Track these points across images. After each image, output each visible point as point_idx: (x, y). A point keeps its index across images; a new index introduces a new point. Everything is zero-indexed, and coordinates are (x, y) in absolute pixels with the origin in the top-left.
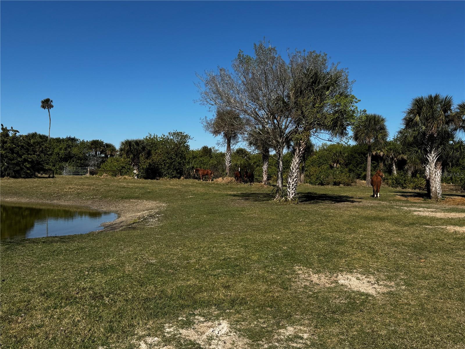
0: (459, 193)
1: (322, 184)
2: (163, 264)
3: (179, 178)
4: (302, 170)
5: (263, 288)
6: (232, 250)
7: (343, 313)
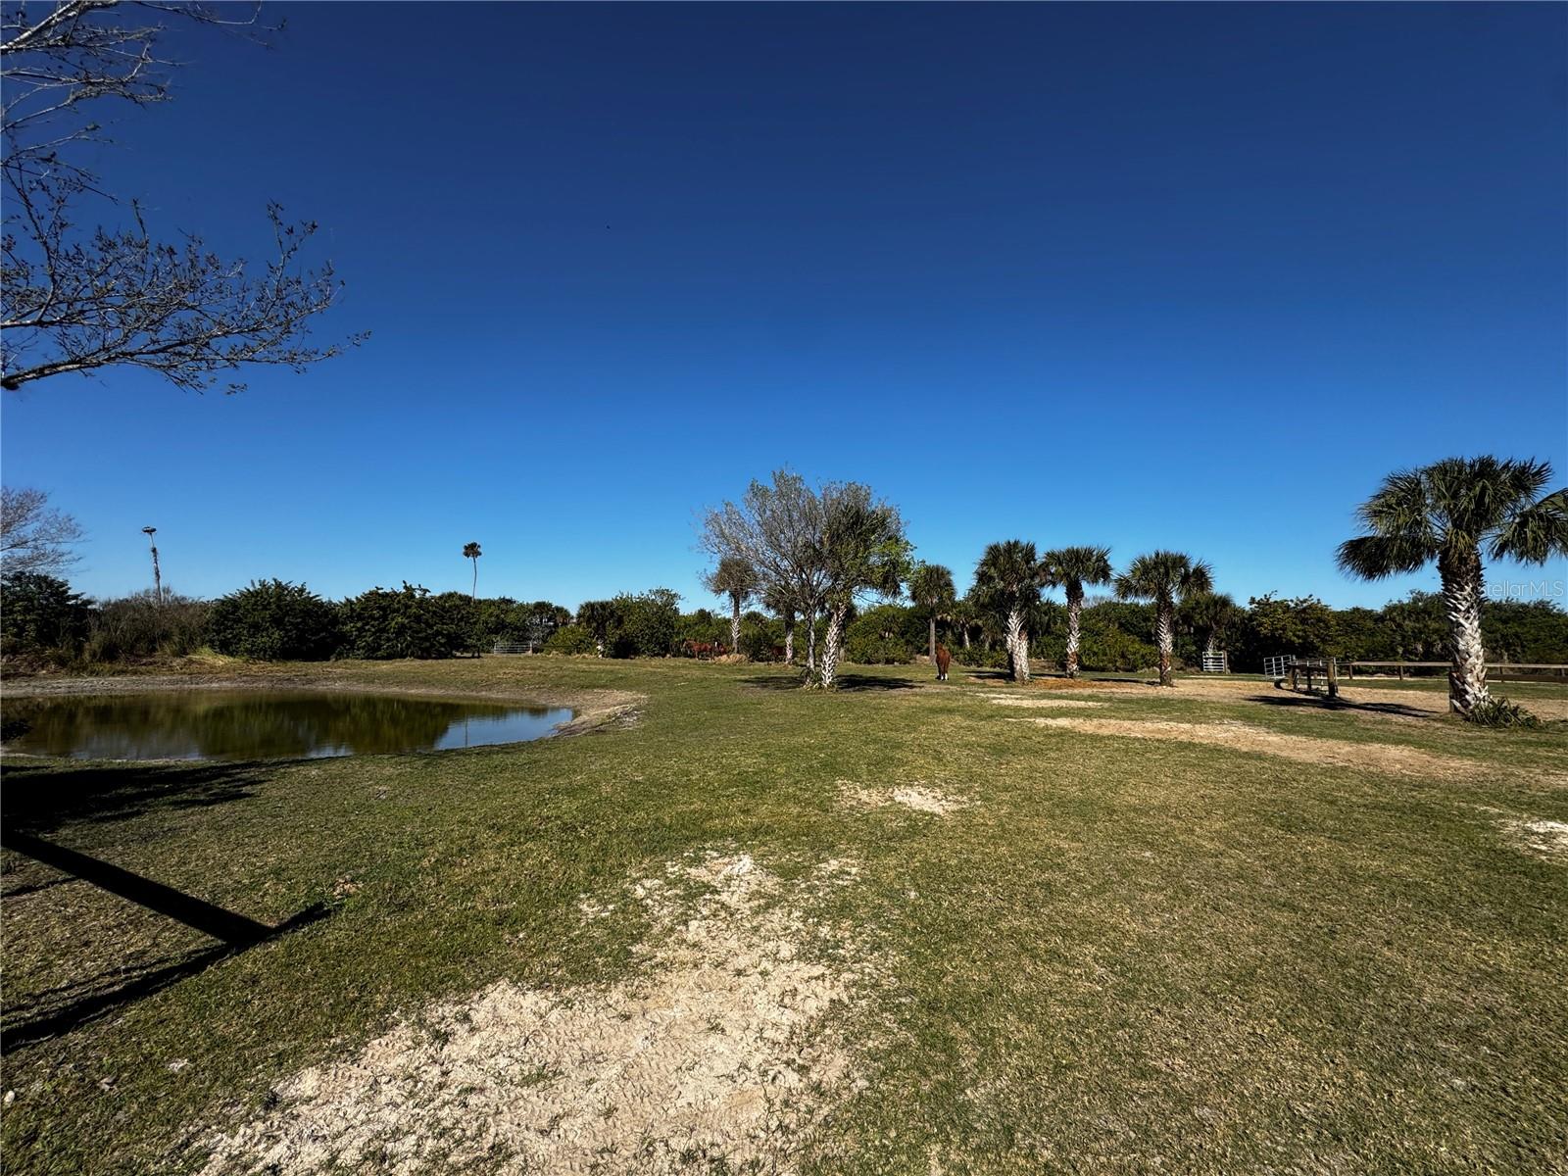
0: (1053, 672)
1: (869, 662)
2: (654, 782)
3: (664, 656)
4: (841, 642)
5: (795, 810)
6: (749, 761)
7: (901, 839)
